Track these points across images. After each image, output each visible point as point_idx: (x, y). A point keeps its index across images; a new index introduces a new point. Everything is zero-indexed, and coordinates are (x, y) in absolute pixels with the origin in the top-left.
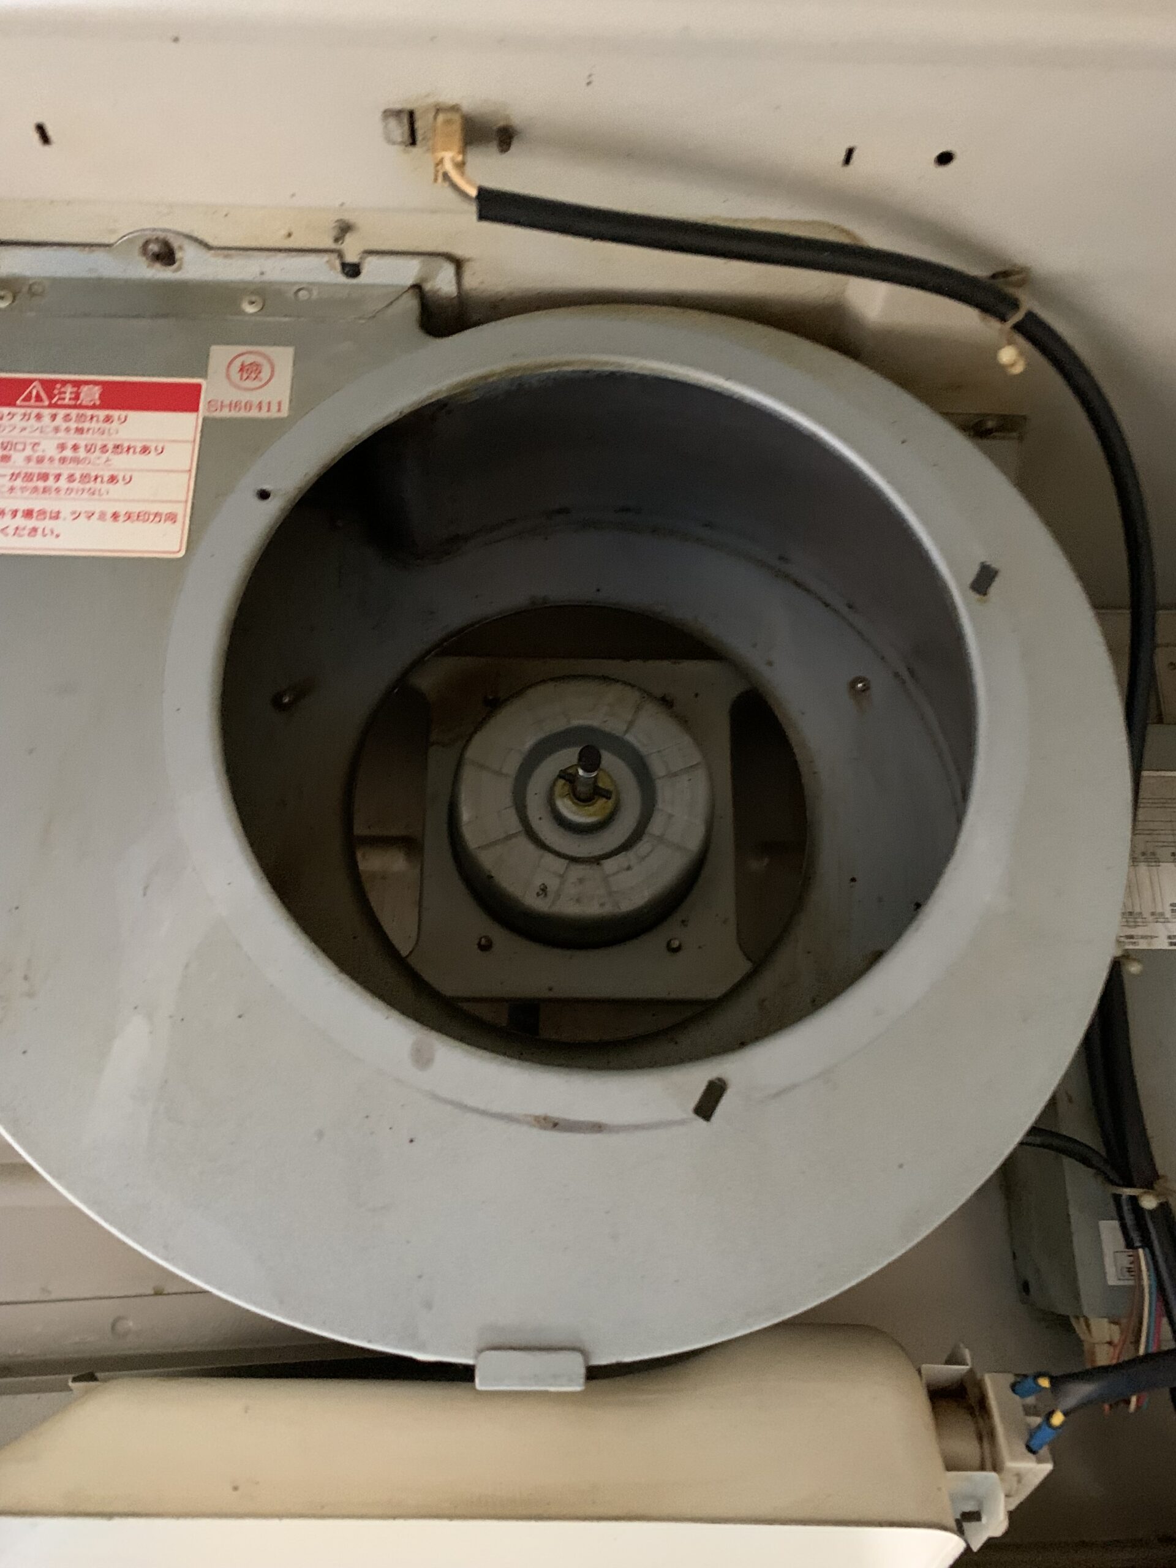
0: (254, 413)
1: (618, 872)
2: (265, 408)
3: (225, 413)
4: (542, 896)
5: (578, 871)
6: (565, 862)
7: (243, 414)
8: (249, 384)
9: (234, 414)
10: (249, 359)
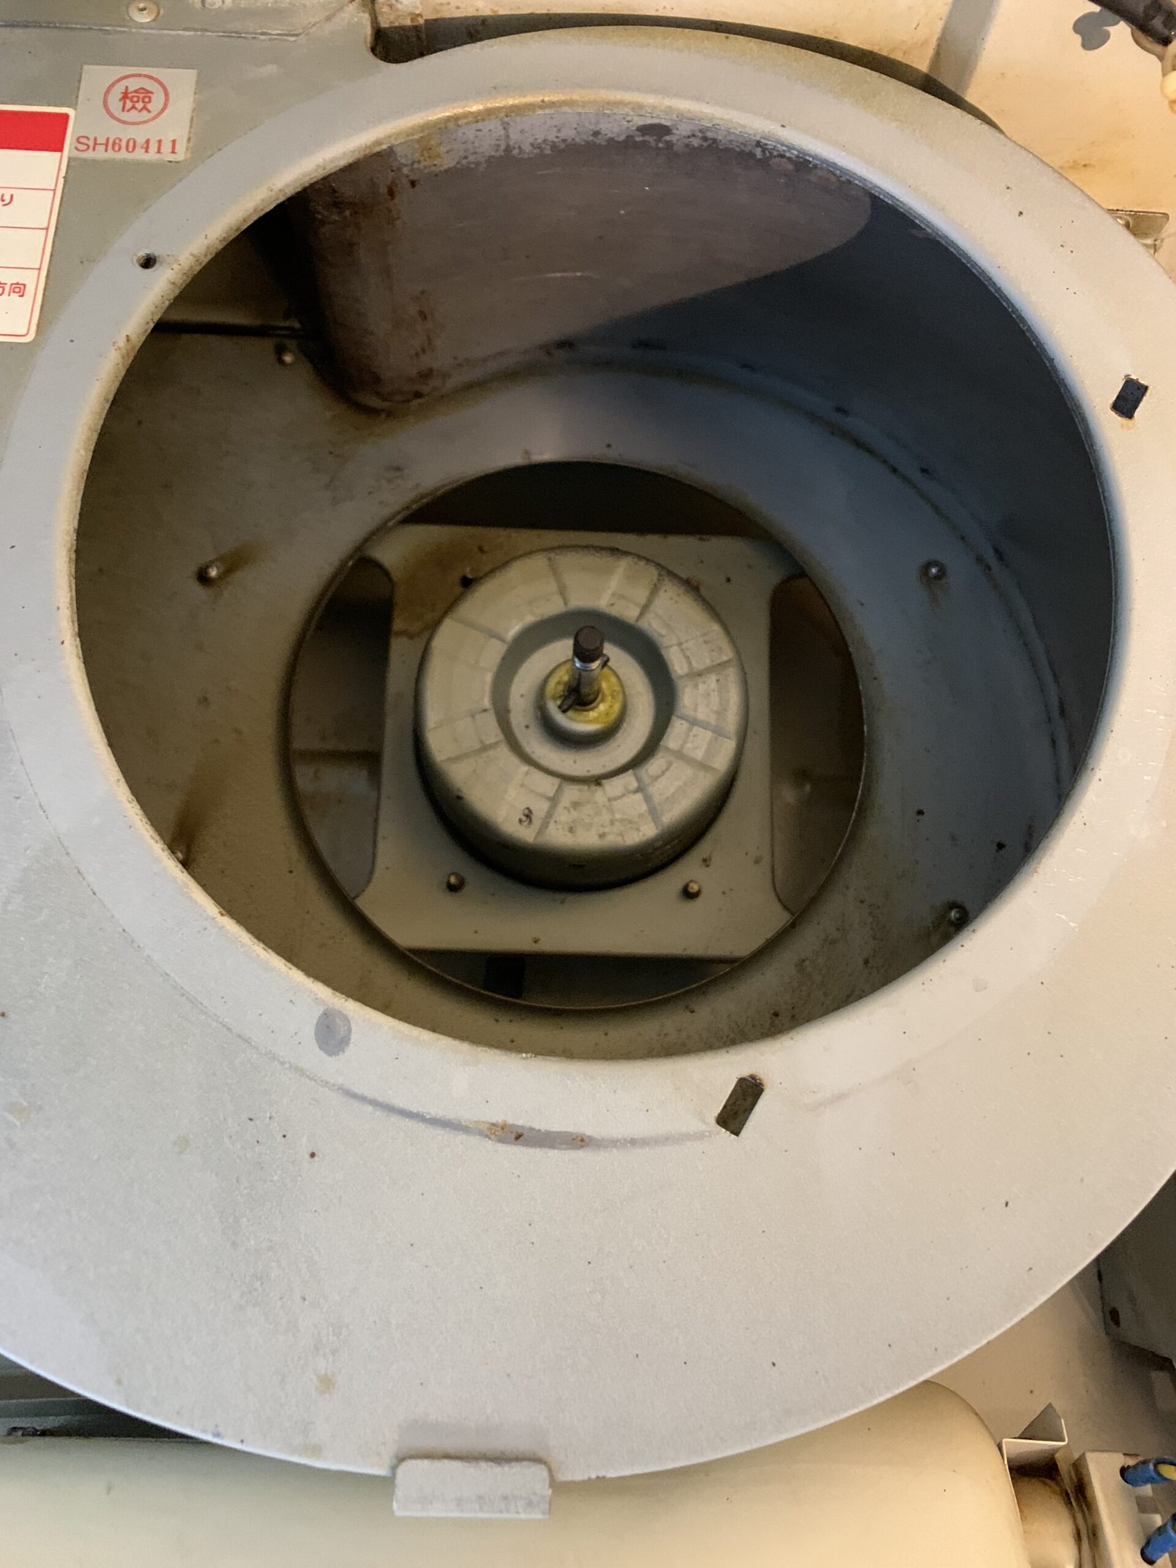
0: (139, 155)
1: (623, 795)
2: (153, 147)
3: (100, 154)
4: (526, 823)
5: (572, 793)
6: (557, 781)
7: (123, 155)
8: (133, 116)
9: (111, 154)
10: (133, 84)
